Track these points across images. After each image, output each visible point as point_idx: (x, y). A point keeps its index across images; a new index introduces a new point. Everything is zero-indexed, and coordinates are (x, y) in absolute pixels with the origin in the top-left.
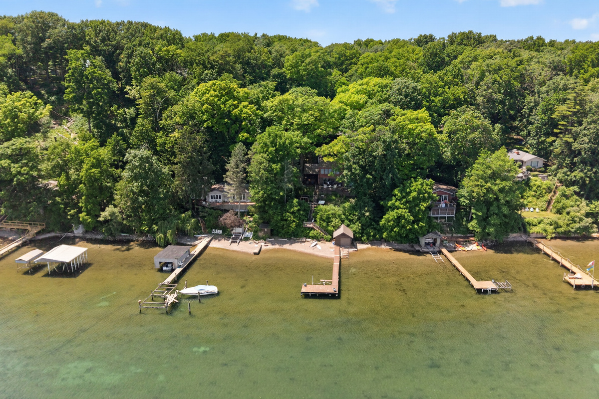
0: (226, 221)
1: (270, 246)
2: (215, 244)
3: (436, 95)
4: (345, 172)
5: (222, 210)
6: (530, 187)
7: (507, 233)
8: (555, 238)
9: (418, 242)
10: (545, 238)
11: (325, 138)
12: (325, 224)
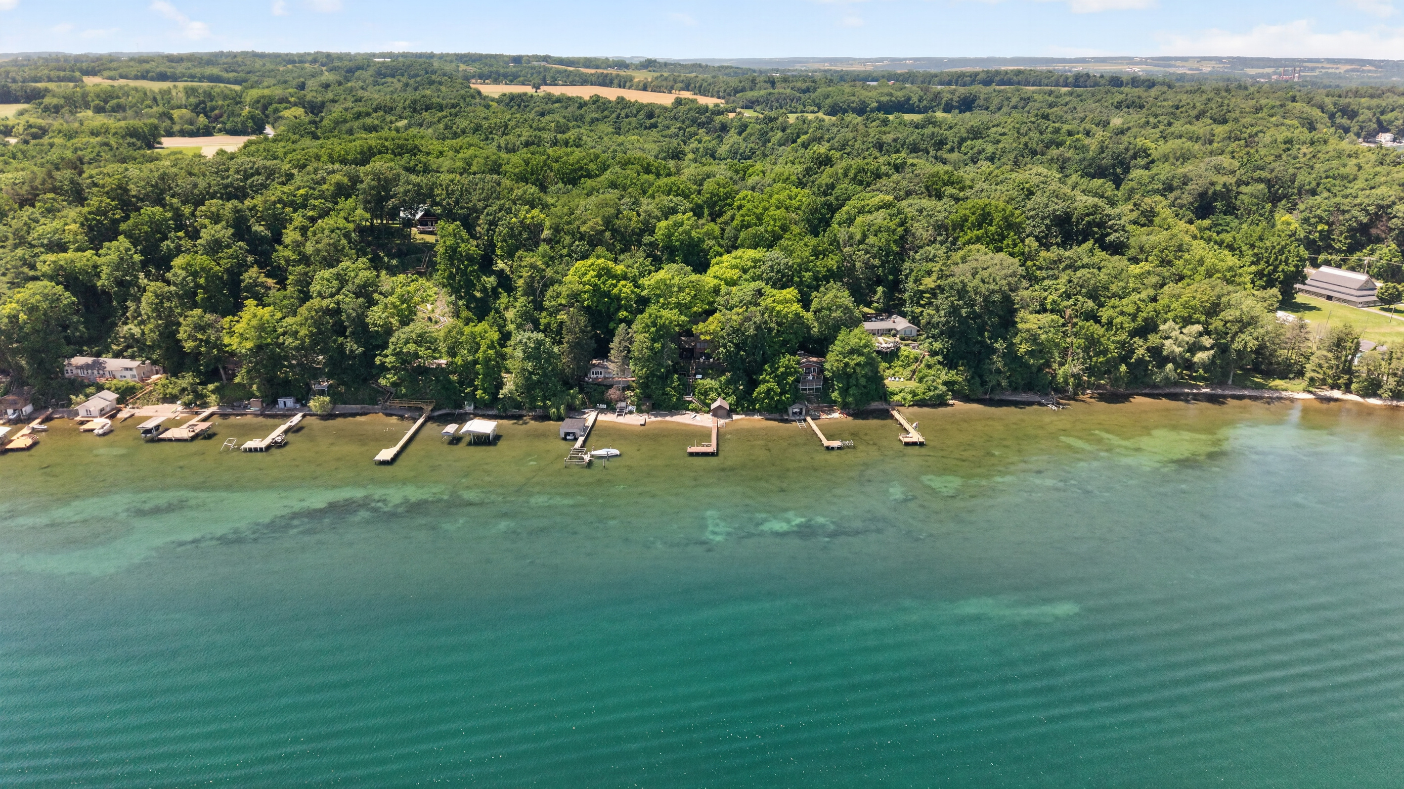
0: (612, 396)
1: (653, 419)
2: (602, 417)
3: (807, 270)
4: (721, 349)
5: (605, 386)
6: (898, 357)
7: (868, 402)
8: (913, 406)
9: (786, 411)
10: (903, 405)
11: (700, 314)
12: (703, 397)
